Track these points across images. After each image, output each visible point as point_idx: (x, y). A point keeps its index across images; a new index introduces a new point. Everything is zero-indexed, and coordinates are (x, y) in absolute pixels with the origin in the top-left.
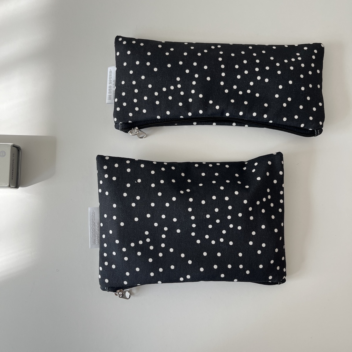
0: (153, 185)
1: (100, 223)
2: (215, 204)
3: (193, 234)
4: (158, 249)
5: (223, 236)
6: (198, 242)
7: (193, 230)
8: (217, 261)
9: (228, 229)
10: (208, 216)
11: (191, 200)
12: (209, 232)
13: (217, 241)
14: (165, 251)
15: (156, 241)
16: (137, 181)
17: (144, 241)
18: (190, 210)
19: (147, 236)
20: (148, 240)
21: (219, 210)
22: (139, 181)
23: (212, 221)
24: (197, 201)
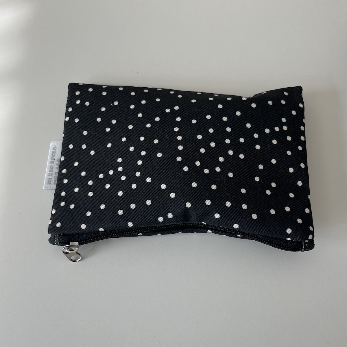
0: (132, 107)
1: (61, 157)
2: (210, 123)
3: (179, 159)
4: (132, 179)
5: (219, 164)
6: (186, 169)
7: (179, 153)
8: (211, 195)
9: (226, 156)
10: (200, 137)
11: (178, 119)
12: (201, 157)
13: (212, 170)
14: (140, 181)
15: (130, 170)
16: (113, 104)
17: (116, 171)
18: (176, 129)
19: (120, 164)
20: (120, 169)
21: (214, 131)
22: (116, 103)
23: (205, 143)
24: (186, 121)
